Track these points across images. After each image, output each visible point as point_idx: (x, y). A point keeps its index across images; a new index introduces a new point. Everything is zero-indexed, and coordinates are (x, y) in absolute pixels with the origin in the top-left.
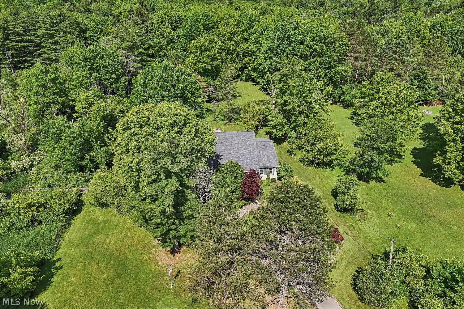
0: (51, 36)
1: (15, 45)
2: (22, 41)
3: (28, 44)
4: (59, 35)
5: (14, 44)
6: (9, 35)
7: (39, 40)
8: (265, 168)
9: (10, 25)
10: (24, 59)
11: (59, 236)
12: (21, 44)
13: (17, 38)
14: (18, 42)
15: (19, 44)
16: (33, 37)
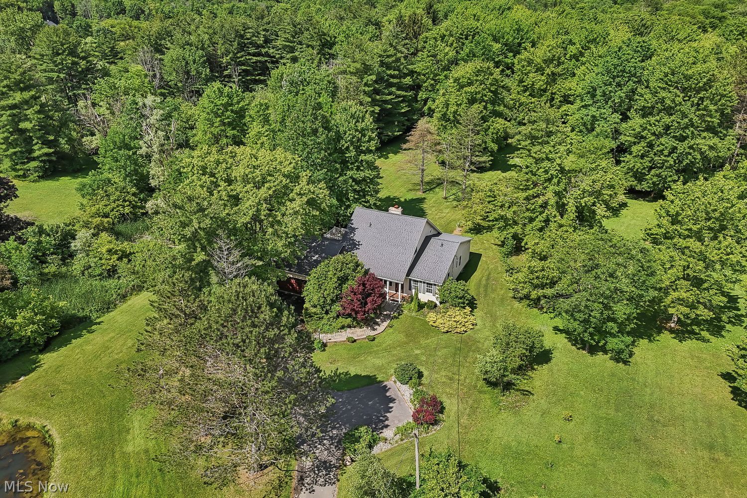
0: (292, 50)
1: (249, 59)
2: (259, 54)
3: (266, 59)
4: (301, 49)
5: (247, 57)
6: (245, 44)
7: (279, 54)
8: (421, 282)
9: (249, 32)
10: (257, 78)
11: (124, 297)
12: (256, 58)
13: (252, 50)
14: (254, 55)
15: (255, 58)
16: (272, 51)
